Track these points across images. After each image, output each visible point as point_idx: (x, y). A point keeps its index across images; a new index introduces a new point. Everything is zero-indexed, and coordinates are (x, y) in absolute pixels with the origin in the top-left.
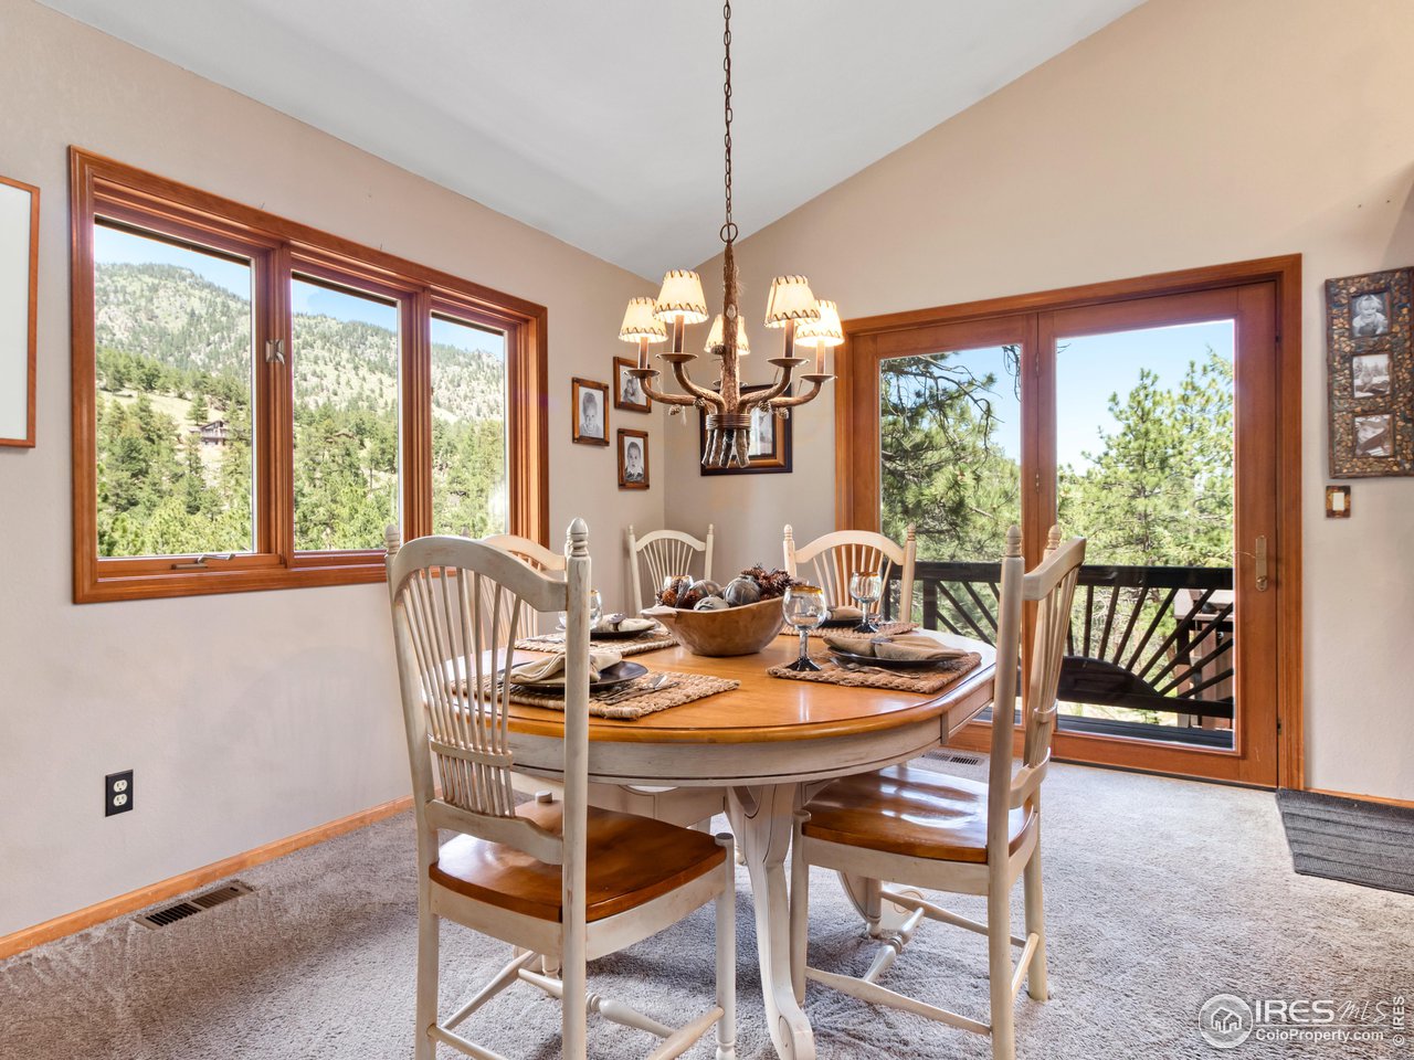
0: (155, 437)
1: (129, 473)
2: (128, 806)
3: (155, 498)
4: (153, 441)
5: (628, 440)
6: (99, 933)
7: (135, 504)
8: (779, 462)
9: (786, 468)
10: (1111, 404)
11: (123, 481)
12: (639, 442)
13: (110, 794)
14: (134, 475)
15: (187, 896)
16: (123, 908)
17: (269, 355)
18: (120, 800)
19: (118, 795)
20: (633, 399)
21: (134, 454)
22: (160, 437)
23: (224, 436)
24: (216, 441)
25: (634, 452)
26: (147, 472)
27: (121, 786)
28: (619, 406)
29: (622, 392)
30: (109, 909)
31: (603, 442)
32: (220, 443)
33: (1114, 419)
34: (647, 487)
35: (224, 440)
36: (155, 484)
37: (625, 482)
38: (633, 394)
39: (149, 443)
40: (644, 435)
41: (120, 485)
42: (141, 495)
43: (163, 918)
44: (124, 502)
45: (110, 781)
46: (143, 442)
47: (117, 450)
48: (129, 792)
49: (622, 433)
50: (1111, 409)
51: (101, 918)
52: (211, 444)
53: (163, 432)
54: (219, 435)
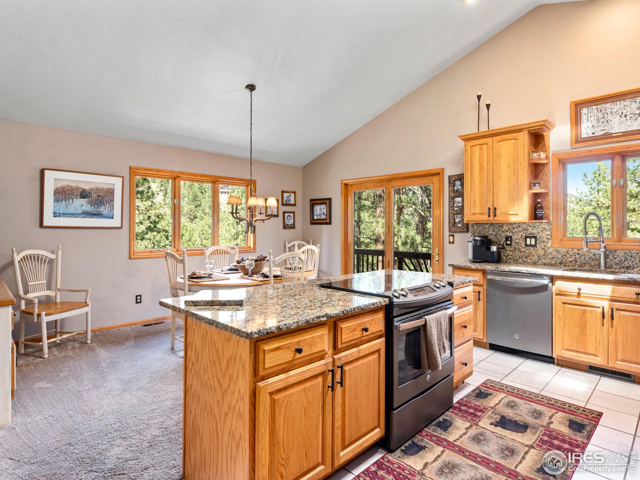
0: (204, 192)
1: (194, 206)
2: (140, 302)
3: (203, 215)
4: (203, 193)
5: (286, 215)
6: (133, 326)
7: (196, 218)
8: (328, 221)
9: (330, 223)
10: (584, 178)
11: (192, 209)
12: (292, 215)
13: (137, 299)
14: (196, 207)
15: (152, 323)
16: (139, 323)
17: (175, 202)
18: (139, 301)
19: (138, 299)
20: (289, 202)
21: (196, 199)
22: (205, 192)
23: (228, 191)
24: (225, 193)
25: (289, 218)
26: (200, 205)
27: (139, 298)
28: (283, 205)
29: (284, 200)
30: (136, 323)
31: (277, 216)
32: (227, 194)
33: (584, 184)
34: (294, 228)
35: (228, 192)
36: (203, 210)
37: (285, 227)
38: (289, 201)
39: (201, 194)
40: (294, 213)
41: (191, 210)
42: (198, 214)
43: (145, 326)
44: (192, 217)
45: (137, 296)
46: (199, 193)
47: (190, 197)
48: (141, 299)
49: (284, 213)
50: (583, 180)
51: (134, 324)
52: (224, 194)
53: (206, 190)
54: (227, 190)
